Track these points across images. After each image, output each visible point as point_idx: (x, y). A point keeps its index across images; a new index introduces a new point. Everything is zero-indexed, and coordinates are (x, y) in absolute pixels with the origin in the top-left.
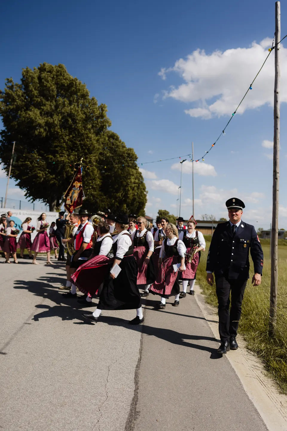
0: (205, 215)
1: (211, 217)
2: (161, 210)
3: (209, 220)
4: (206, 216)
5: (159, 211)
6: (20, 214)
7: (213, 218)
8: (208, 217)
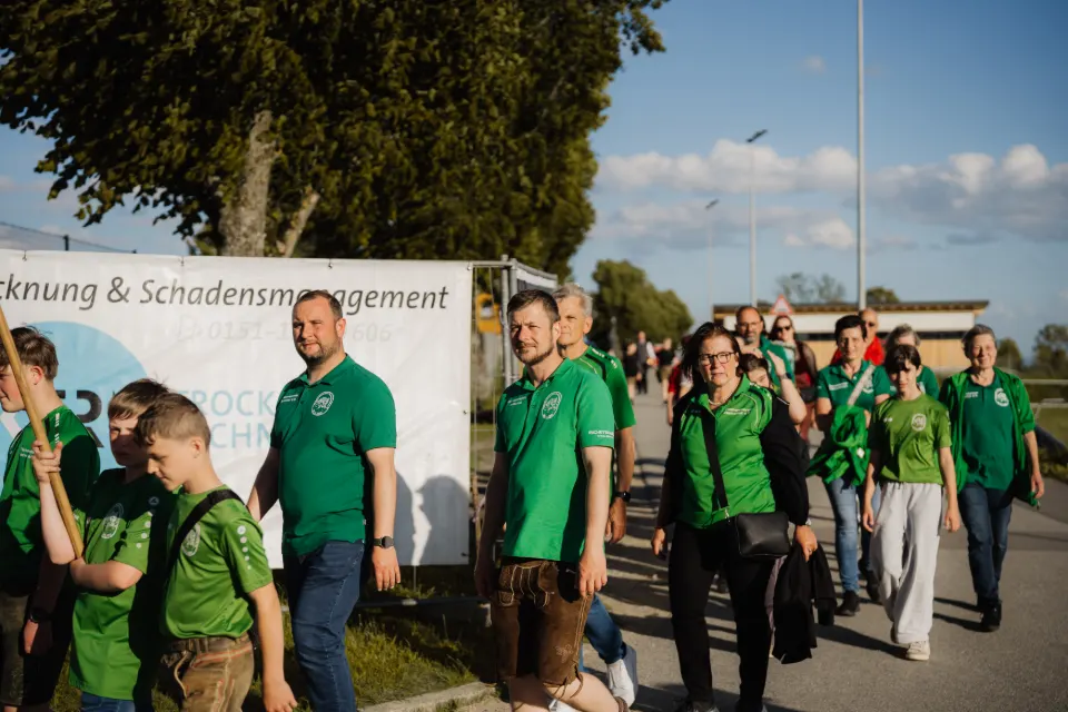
0: (795, 276)
1: (823, 284)
2: (609, 262)
3: (814, 298)
4: (797, 282)
5: (600, 265)
6: (117, 292)
7: (834, 290)
8: (808, 286)
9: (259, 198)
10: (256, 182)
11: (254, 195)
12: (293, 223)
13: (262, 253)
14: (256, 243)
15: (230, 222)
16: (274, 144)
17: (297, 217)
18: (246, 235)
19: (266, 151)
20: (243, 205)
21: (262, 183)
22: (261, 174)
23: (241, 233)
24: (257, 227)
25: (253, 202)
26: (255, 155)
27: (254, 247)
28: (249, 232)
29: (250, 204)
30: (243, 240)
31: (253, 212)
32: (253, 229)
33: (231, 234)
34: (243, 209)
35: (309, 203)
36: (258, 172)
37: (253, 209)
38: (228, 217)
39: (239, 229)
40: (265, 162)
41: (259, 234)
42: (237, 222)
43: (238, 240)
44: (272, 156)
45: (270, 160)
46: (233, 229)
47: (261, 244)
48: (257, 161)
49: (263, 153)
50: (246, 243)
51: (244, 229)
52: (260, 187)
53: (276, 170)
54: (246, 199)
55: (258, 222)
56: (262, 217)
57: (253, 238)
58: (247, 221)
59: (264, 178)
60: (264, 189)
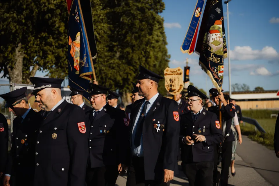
3: (241, 90)
9: (19, 67)
10: (18, 63)
11: (18, 66)
12: (32, 74)
13: (21, 82)
14: (19, 79)
15: (11, 74)
16: (23, 52)
17: (33, 72)
18: (16, 77)
19: (21, 54)
20: (15, 69)
21: (20, 62)
22: (20, 60)
23: (14, 77)
24: (19, 75)
27: (18, 80)
28: (17, 76)
29: (17, 69)
30: (15, 79)
31: (18, 71)
32: (18, 75)
33: (12, 78)
34: (15, 70)
35: (36, 68)
37: (17, 70)
38: (11, 72)
39: (14, 76)
40: (21, 57)
41: (20, 77)
42: (13, 74)
43: (14, 79)
44: (23, 55)
45: (22, 56)
46: (12, 76)
47: (21, 79)
48: (18, 56)
50: (16, 79)
51: (15, 76)
52: (19, 63)
53: (24, 59)
54: (15, 67)
55: (20, 74)
56: (21, 72)
57: (18, 78)
58: (16, 73)
59: (20, 61)
60: (21, 64)
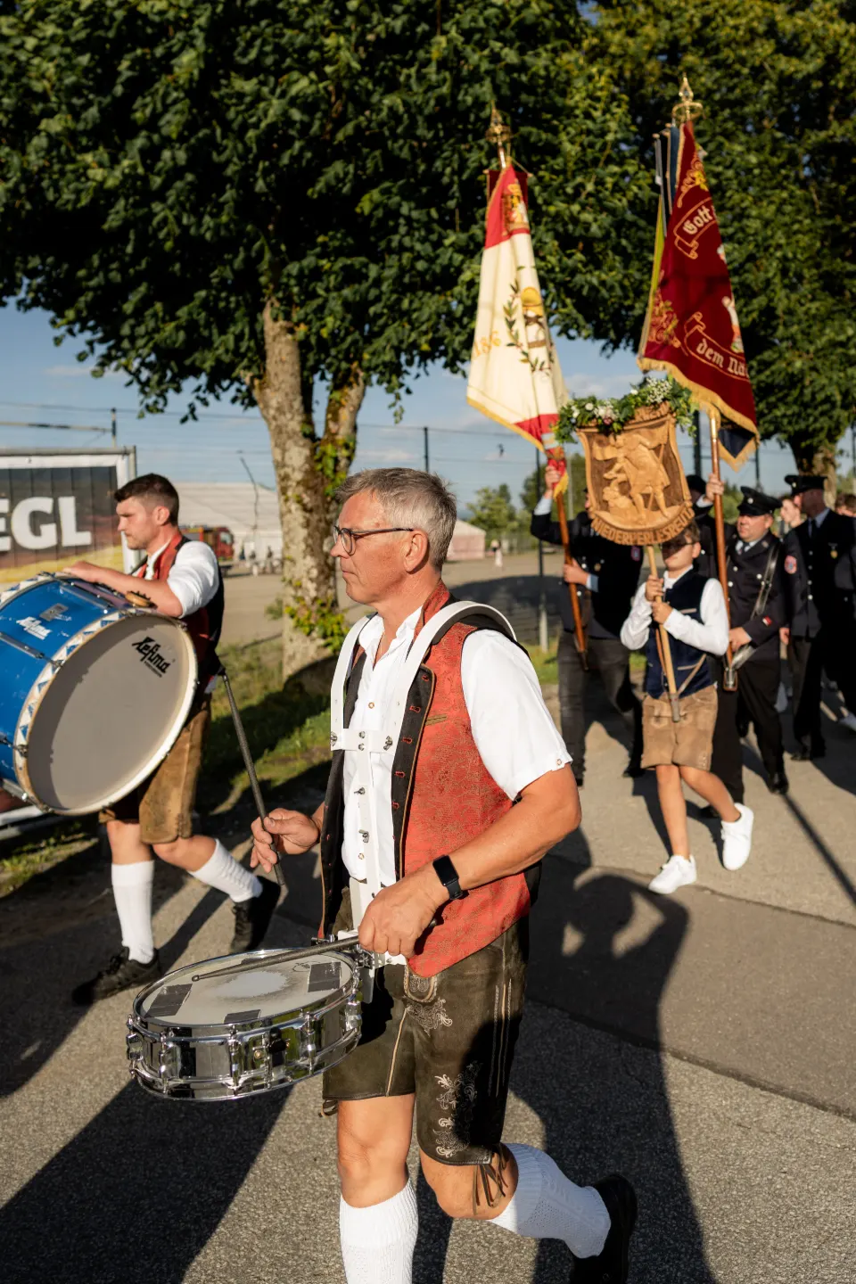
9: (281, 378)
11: (276, 375)
13: (299, 437)
15: (261, 406)
17: (347, 395)
18: (274, 418)
22: (280, 353)
23: (270, 416)
24: (286, 409)
25: (276, 382)
26: (272, 333)
29: (274, 386)
30: (274, 423)
31: (278, 394)
36: (277, 351)
37: (277, 390)
39: (268, 412)
40: (283, 339)
41: (289, 416)
43: (271, 424)
46: (265, 412)
47: (294, 425)
48: (274, 339)
49: (278, 330)
52: (280, 366)
56: (291, 397)
57: (283, 420)
58: (274, 403)
59: (284, 357)
60: (287, 367)
